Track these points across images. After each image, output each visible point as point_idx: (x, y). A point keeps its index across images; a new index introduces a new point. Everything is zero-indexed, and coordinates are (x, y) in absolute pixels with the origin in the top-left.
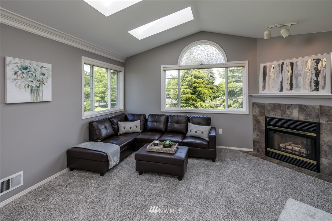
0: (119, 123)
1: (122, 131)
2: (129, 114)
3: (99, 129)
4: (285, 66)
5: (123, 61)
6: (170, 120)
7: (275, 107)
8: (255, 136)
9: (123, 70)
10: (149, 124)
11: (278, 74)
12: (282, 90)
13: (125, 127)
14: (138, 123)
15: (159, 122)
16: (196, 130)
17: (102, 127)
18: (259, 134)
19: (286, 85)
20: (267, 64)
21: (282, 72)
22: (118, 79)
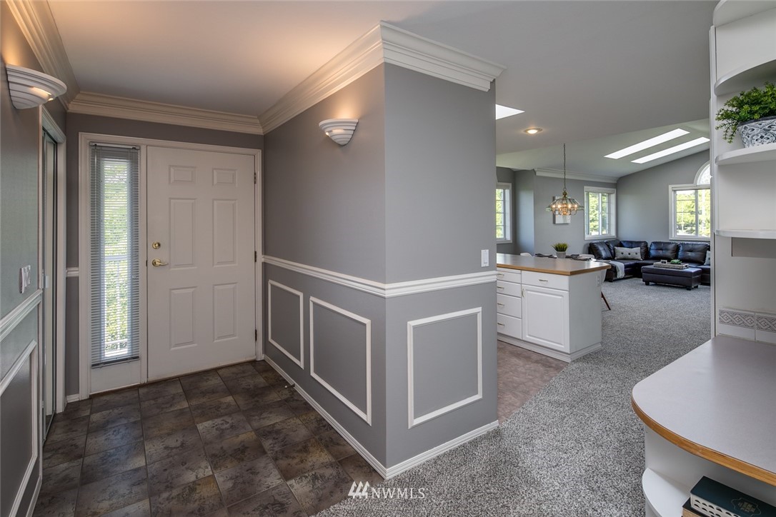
0: (616, 248)
1: (619, 255)
2: (624, 241)
3: (598, 249)
5: (615, 182)
6: (681, 248)
9: (615, 191)
10: (653, 253)
13: (625, 251)
15: (667, 250)
17: (601, 248)
22: (609, 202)
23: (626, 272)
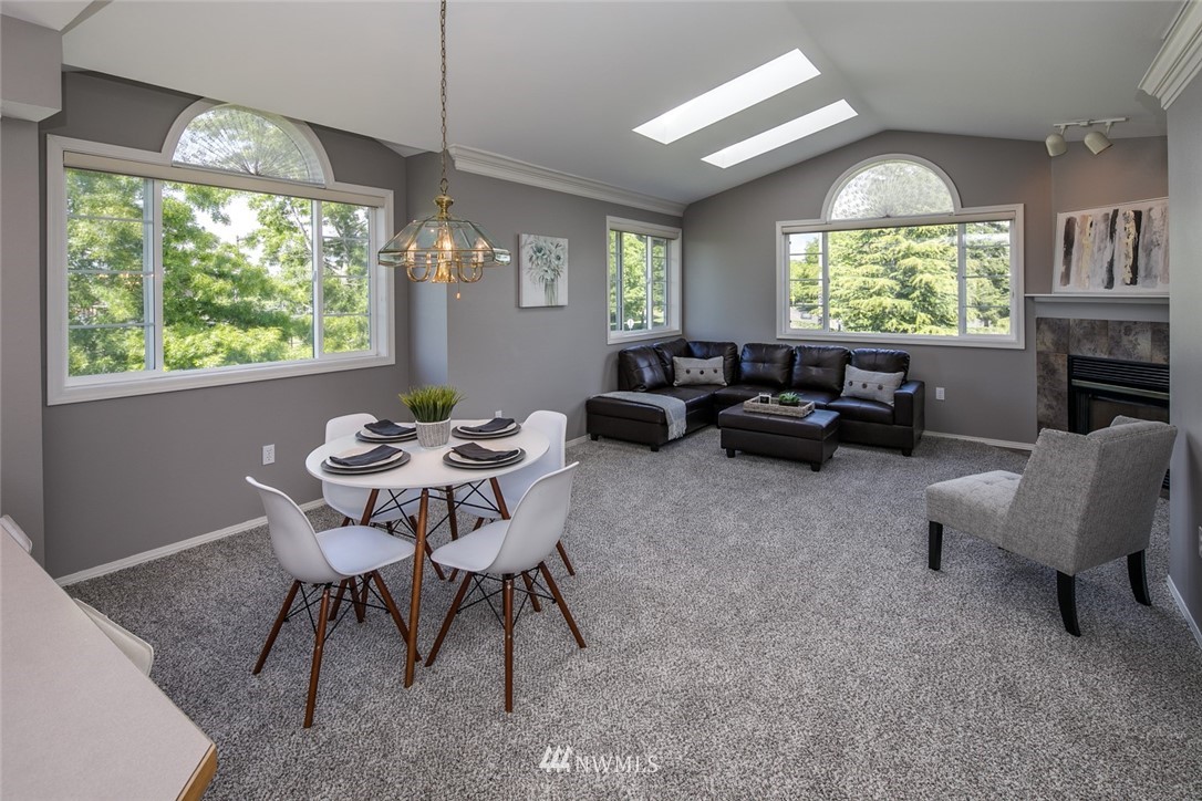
0: (675, 358)
1: (682, 377)
2: (695, 343)
3: (637, 366)
4: (1120, 219)
5: (680, 214)
6: (798, 358)
7: (1093, 328)
8: (1043, 410)
9: (680, 234)
10: (746, 367)
11: (1102, 241)
12: (1110, 283)
13: (688, 368)
14: (718, 362)
15: (772, 361)
16: (865, 381)
17: (643, 364)
18: (1054, 403)
19: (1122, 272)
20: (1076, 215)
21: (1112, 237)
22: (668, 258)
23: (690, 419)
